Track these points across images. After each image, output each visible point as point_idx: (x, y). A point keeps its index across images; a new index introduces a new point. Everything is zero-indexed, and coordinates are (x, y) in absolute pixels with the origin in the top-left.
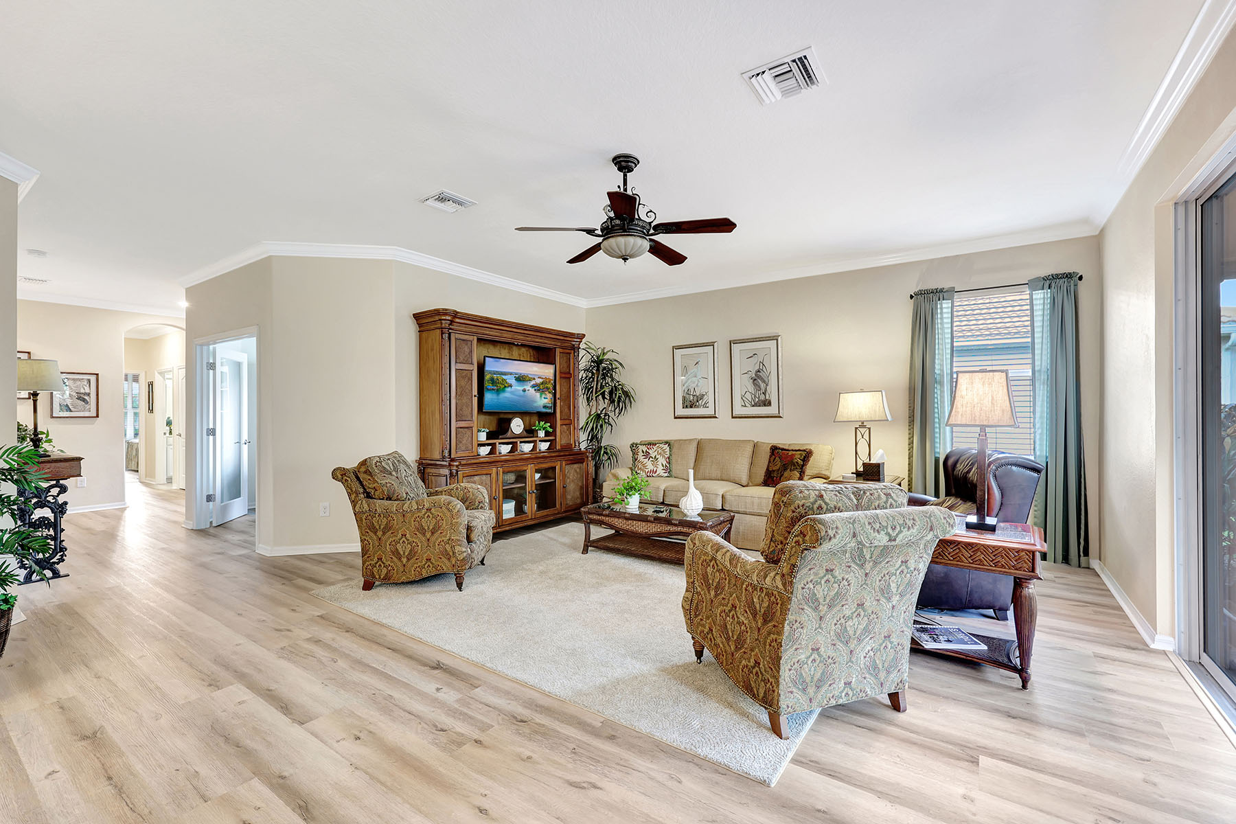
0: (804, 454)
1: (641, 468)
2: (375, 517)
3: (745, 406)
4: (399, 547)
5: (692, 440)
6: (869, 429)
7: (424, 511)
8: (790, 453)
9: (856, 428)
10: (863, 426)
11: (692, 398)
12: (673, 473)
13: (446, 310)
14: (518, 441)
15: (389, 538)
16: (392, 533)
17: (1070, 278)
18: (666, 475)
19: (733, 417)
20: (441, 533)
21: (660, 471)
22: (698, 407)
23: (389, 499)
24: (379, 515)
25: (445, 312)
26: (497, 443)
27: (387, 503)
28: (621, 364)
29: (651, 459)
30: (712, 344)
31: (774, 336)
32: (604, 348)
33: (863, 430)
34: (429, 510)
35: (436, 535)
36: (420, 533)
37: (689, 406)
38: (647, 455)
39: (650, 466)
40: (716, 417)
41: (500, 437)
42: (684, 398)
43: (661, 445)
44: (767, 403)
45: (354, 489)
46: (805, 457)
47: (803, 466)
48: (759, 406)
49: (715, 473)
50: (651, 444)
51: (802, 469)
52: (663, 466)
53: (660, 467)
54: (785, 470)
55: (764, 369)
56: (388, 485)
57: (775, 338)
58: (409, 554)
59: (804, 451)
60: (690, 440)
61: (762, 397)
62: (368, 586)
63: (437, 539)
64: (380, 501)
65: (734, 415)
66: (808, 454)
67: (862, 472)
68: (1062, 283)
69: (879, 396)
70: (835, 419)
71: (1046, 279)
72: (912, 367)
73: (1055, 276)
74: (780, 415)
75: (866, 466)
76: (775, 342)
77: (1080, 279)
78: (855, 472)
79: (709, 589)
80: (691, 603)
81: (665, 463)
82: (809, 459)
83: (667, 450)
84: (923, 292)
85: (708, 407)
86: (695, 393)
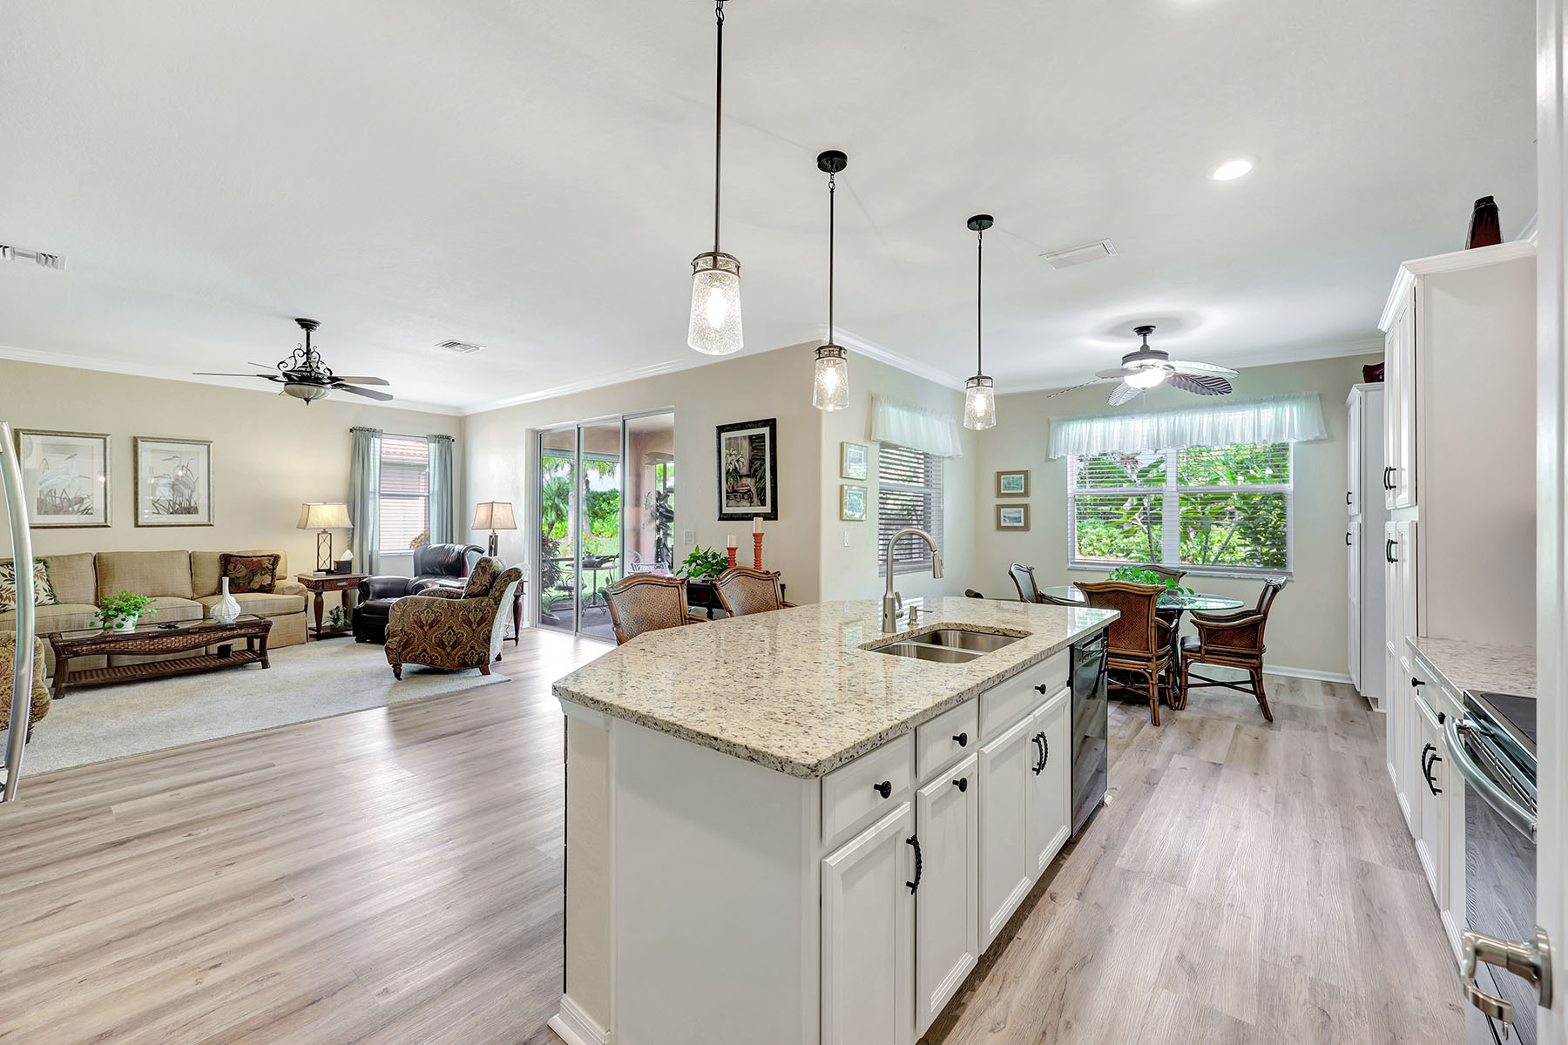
0: (272, 559)
1: (8, 598)
3: (159, 513)
5: (87, 553)
6: (331, 534)
8: (255, 559)
9: (318, 534)
10: (324, 532)
12: (58, 599)
18: (52, 601)
19: (137, 525)
30: (102, 436)
33: (324, 536)
38: (14, 579)
40: (108, 526)
44: (190, 510)
46: (274, 562)
47: (274, 569)
48: (181, 514)
51: (272, 572)
52: (45, 591)
53: (42, 594)
54: (254, 575)
55: (188, 474)
57: (206, 443)
59: (271, 556)
60: (79, 555)
61: (184, 504)
65: (140, 524)
66: (275, 559)
67: (332, 569)
68: (444, 440)
69: (344, 507)
70: (303, 526)
71: (436, 437)
72: (352, 485)
73: (442, 437)
74: (212, 523)
75: (338, 563)
76: (206, 447)
77: (453, 440)
78: (319, 571)
79: (422, 627)
80: (399, 643)
81: (47, 587)
82: (277, 563)
83: (44, 570)
84: (361, 429)
85: (92, 514)
86: (64, 496)
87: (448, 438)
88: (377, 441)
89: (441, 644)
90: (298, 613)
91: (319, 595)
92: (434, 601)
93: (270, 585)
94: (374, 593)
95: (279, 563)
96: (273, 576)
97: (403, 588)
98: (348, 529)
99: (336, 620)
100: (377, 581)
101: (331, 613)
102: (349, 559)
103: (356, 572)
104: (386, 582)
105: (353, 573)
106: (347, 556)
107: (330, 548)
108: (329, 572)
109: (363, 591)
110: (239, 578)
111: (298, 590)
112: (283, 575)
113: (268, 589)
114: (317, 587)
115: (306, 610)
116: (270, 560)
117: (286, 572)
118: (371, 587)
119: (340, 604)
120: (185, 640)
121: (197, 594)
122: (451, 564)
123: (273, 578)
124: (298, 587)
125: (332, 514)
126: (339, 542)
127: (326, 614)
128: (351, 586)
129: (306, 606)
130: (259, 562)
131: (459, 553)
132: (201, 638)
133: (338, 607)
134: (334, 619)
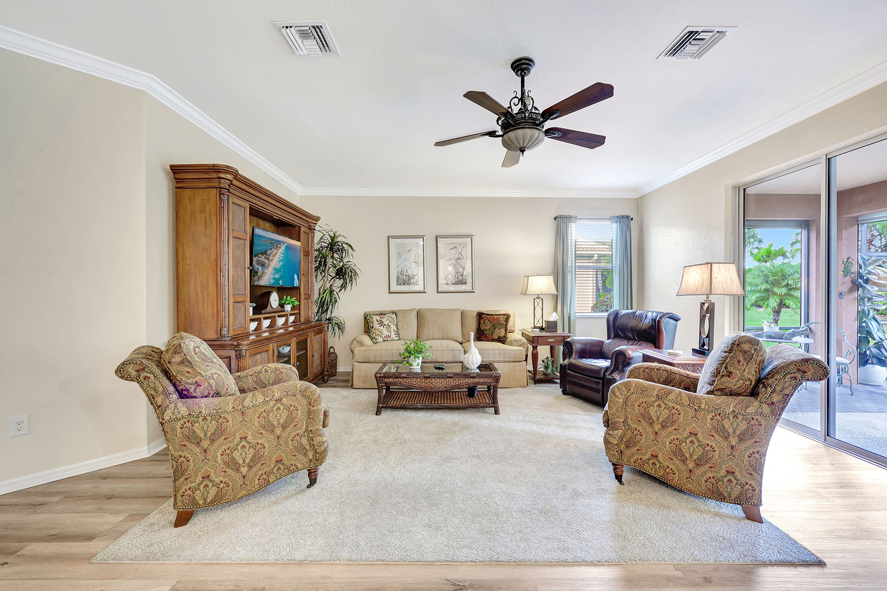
0: (505, 317)
1: (378, 335)
2: (198, 422)
3: (448, 284)
4: (236, 455)
5: (413, 309)
6: (542, 299)
7: (272, 403)
8: (496, 317)
9: (534, 299)
10: (538, 298)
11: (405, 278)
12: (401, 337)
13: (228, 167)
14: (276, 315)
15: (220, 446)
16: (225, 439)
17: (628, 218)
18: (397, 338)
19: (438, 292)
20: (295, 426)
21: (393, 336)
22: (410, 285)
23: (218, 394)
24: (205, 419)
25: (227, 170)
26: (262, 318)
27: (216, 400)
28: (350, 246)
29: (385, 326)
30: (422, 237)
31: (470, 235)
32: (336, 232)
33: (538, 300)
34: (279, 400)
35: (288, 430)
36: (267, 431)
37: (402, 284)
38: (381, 323)
39: (386, 333)
40: (425, 293)
41: (263, 311)
42: (398, 277)
43: (390, 315)
44: (462, 282)
45: (161, 389)
46: (506, 319)
47: (507, 325)
48: (458, 284)
49: (437, 334)
50: (382, 314)
51: (506, 327)
52: (395, 332)
53: (393, 333)
54: (495, 328)
55: (462, 258)
56: (215, 376)
57: (470, 236)
58: (252, 460)
59: (505, 315)
60: (411, 310)
61: (460, 278)
62: (182, 519)
63: (289, 434)
64: (204, 399)
65: (439, 291)
66: (507, 317)
67: (544, 327)
68: (625, 220)
69: (551, 278)
70: (524, 293)
71: (618, 217)
72: (556, 261)
73: (622, 217)
74: (474, 291)
75: (548, 322)
76: (470, 239)
77: (632, 219)
78: (535, 327)
79: (651, 424)
80: (621, 438)
81: (395, 329)
82: (509, 321)
83: (395, 319)
84: (561, 217)
85: (418, 285)
86: (407, 274)
87: (627, 217)
88: (573, 225)
89: (678, 453)
90: (521, 362)
91: (535, 348)
92: (670, 392)
93: (504, 337)
94: (576, 352)
95: (510, 320)
96: (506, 330)
97: (598, 349)
98: (553, 295)
99: (546, 368)
100: (578, 341)
101: (543, 361)
102: (555, 320)
103: (559, 332)
104: (586, 343)
105: (558, 332)
106: (554, 317)
107: (542, 310)
108: (542, 329)
109: (568, 349)
110: (486, 330)
111: (520, 343)
112: (512, 329)
113: (502, 340)
114: (535, 341)
115: (526, 360)
116: (504, 318)
117: (514, 327)
118: (574, 347)
119: (549, 356)
120: (445, 382)
121: (465, 339)
122: (645, 330)
123: (506, 331)
124: (521, 340)
125: (543, 284)
126: (548, 305)
127: (540, 362)
128: (558, 342)
129: (527, 356)
130: (498, 319)
131: (654, 320)
132: (455, 382)
133: (548, 357)
134: (545, 366)
